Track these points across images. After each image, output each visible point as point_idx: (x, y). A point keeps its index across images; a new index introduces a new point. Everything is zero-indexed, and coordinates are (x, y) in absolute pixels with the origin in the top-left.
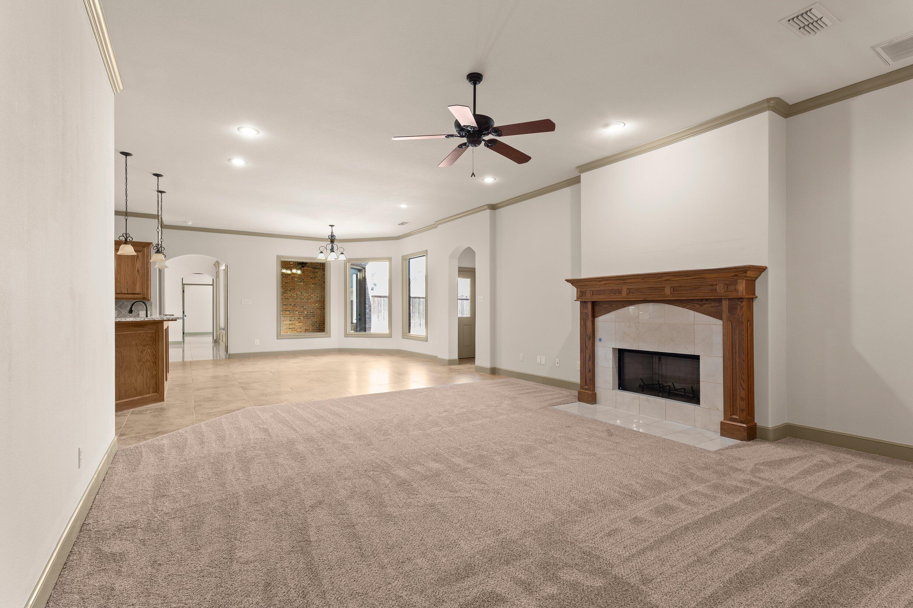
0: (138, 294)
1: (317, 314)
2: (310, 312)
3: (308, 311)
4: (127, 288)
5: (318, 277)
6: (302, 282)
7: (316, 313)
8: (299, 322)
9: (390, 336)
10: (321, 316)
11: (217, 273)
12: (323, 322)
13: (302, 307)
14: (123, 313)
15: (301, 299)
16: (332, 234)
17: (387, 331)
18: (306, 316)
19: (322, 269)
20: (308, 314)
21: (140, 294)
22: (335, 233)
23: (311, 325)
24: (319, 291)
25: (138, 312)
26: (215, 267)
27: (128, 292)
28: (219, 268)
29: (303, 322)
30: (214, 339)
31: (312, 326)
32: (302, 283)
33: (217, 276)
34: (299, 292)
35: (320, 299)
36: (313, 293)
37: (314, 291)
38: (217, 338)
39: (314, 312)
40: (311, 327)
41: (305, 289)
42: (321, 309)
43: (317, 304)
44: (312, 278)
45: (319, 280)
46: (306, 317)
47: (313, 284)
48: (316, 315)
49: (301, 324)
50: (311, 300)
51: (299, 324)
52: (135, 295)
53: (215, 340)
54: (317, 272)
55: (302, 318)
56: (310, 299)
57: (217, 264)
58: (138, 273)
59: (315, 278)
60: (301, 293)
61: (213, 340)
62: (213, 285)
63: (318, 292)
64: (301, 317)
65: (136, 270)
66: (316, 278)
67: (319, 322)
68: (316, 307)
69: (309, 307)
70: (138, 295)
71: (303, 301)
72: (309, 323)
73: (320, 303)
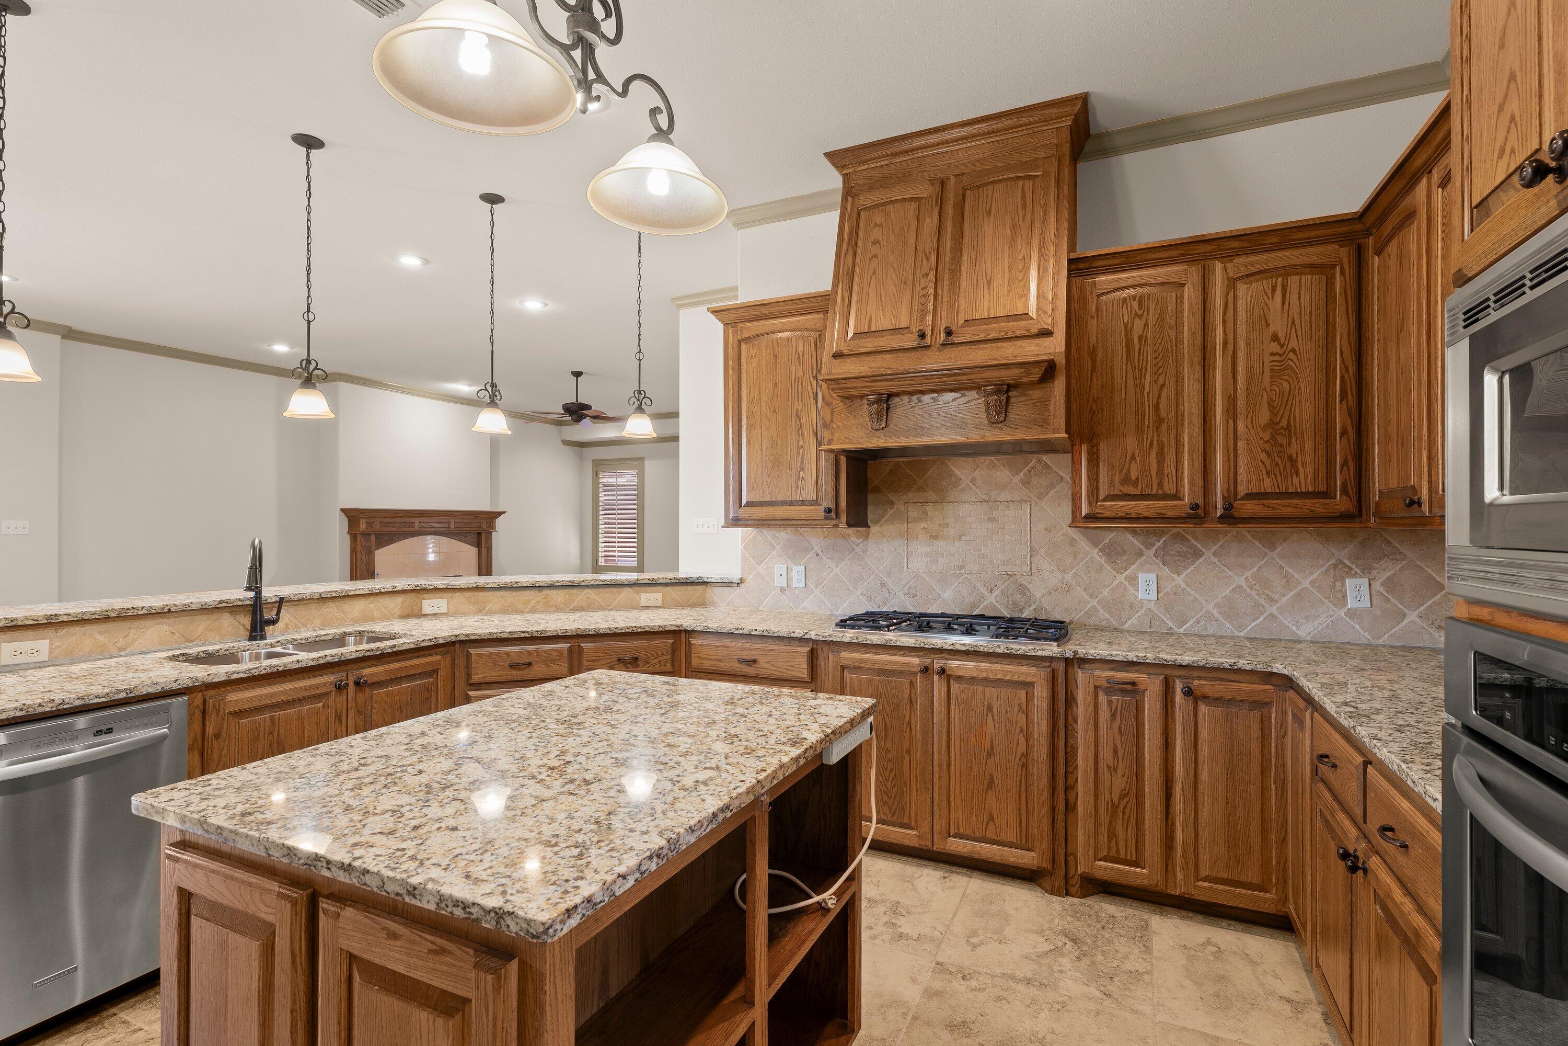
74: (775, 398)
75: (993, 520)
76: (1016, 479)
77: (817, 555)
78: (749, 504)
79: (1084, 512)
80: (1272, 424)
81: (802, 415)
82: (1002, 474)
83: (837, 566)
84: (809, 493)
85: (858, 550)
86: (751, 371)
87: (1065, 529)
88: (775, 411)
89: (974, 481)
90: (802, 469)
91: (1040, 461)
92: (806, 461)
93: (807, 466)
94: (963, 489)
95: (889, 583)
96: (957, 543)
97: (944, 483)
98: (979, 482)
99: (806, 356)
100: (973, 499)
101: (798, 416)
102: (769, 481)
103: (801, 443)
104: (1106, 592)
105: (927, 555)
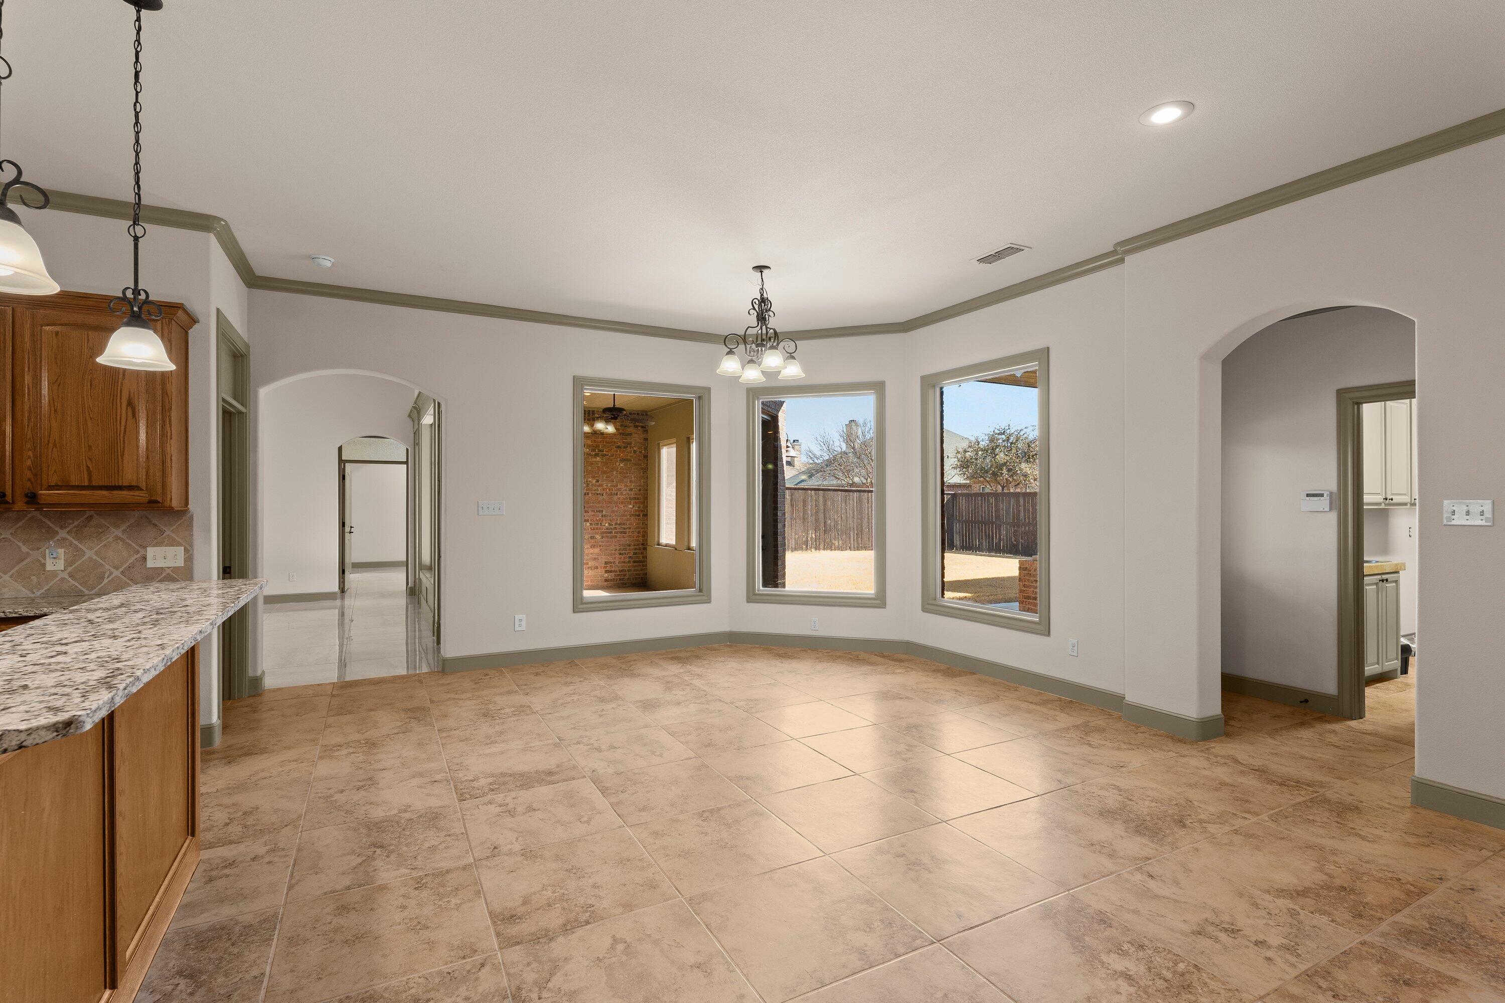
0: (130, 488)
1: (630, 528)
2: (616, 524)
3: (611, 520)
4: (88, 468)
5: (632, 445)
6: (598, 456)
7: (628, 526)
8: (593, 546)
9: (879, 601)
10: (639, 532)
11: (417, 434)
12: (643, 544)
13: (599, 511)
14: (89, 554)
15: (597, 494)
16: (762, 295)
17: (869, 588)
18: (606, 533)
19: (642, 427)
20: (611, 527)
21: (137, 488)
22: (770, 295)
23: (617, 552)
24: (635, 477)
25: (142, 552)
26: (410, 422)
27: (90, 480)
28: (419, 420)
29: (600, 546)
30: (410, 585)
31: (620, 554)
32: (598, 459)
33: (417, 443)
34: (593, 477)
35: (636, 494)
36: (621, 481)
37: (625, 477)
38: (415, 585)
39: (624, 524)
40: (617, 556)
41: (604, 472)
42: (639, 516)
43: (631, 506)
44: (619, 447)
45: (635, 452)
46: (608, 534)
47: (622, 460)
48: (627, 530)
49: (597, 550)
50: (619, 496)
51: (592, 551)
52: (120, 492)
53: (411, 589)
54: (630, 434)
55: (598, 537)
56: (617, 494)
57: (415, 413)
58: (130, 410)
59: (626, 447)
60: (598, 481)
61: (407, 587)
62: (406, 463)
63: (633, 479)
64: (596, 533)
65: (125, 403)
66: (628, 448)
67: (634, 545)
68: (627, 511)
69: (613, 511)
70: (131, 493)
71: (601, 498)
72: (613, 547)
73: (636, 503)
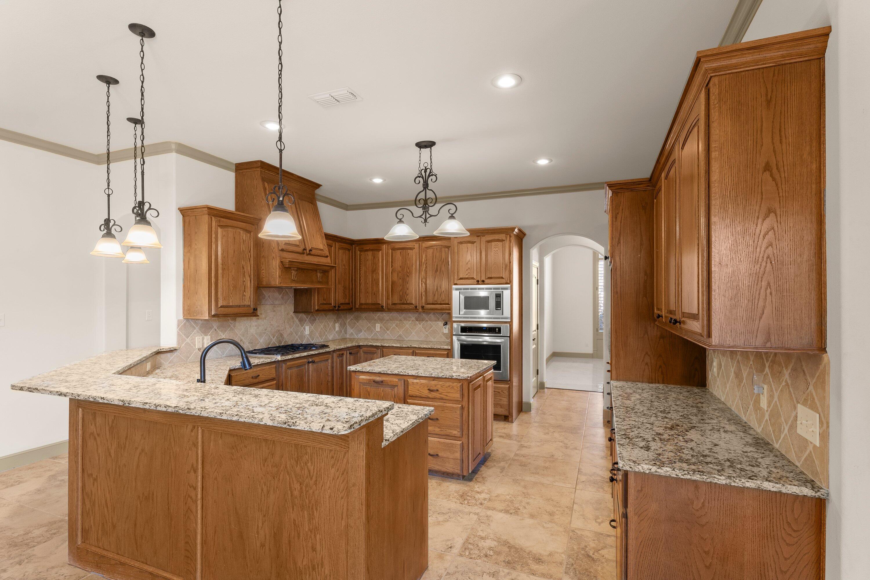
74: (234, 258)
75: (274, 311)
76: (280, 296)
77: (216, 330)
78: (221, 307)
79: (316, 308)
80: (344, 286)
81: (245, 268)
82: (276, 294)
83: (224, 334)
84: (247, 303)
85: (232, 326)
86: (224, 243)
87: (292, 313)
88: (234, 264)
89: (269, 297)
90: (245, 291)
91: (286, 290)
92: (246, 288)
93: (246, 290)
94: (266, 300)
95: (243, 339)
96: (265, 321)
97: (261, 297)
98: (271, 297)
99: (247, 242)
100: (269, 304)
101: (243, 267)
102: (231, 296)
103: (244, 280)
104: (299, 333)
105: (256, 326)
